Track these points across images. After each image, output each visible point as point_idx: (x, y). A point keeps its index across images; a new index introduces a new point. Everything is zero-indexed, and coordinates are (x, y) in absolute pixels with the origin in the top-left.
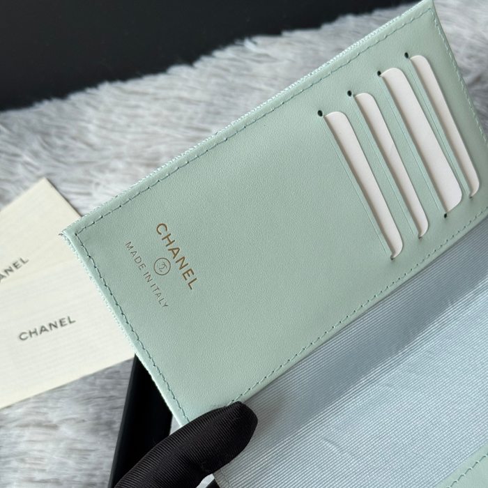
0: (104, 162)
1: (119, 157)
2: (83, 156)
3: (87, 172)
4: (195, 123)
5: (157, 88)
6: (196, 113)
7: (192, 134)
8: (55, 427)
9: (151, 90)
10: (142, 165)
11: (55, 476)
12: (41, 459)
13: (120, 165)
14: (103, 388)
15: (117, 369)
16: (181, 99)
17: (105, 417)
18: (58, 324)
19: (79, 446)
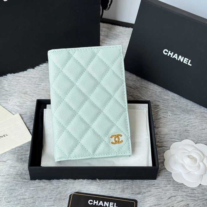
0: (11, 94)
1: (15, 92)
2: (4, 93)
3: (6, 97)
4: (37, 83)
5: (24, 74)
6: (37, 80)
7: (36, 86)
8: (5, 162)
9: (23, 75)
10: (22, 94)
11: (7, 174)
12: (2, 170)
13: (16, 94)
14: (18, 150)
15: (22, 145)
16: (32, 77)
17: (20, 157)
18: (3, 136)
19: (13, 165)
